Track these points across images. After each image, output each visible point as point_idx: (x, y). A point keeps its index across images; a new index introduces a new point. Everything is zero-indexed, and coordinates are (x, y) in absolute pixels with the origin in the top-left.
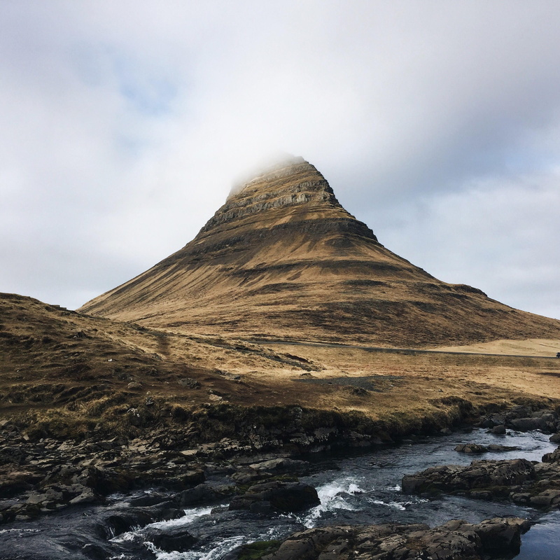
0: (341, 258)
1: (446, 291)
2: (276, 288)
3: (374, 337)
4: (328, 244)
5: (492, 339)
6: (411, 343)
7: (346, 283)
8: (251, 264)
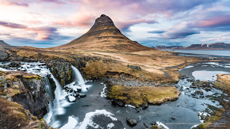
0: (115, 36)
1: (133, 42)
2: (106, 41)
3: (124, 51)
4: (113, 33)
5: (140, 51)
6: (129, 52)
7: (117, 41)
8: (100, 36)
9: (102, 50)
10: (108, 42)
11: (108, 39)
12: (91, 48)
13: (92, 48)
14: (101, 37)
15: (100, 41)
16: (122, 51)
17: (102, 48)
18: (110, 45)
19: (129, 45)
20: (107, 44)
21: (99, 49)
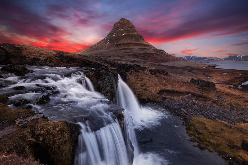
0: (137, 43)
4: (135, 39)
5: (169, 61)
6: (157, 62)
7: (140, 49)
8: (119, 43)
9: (123, 59)
10: (129, 50)
11: (128, 46)
12: (108, 56)
13: (110, 56)
14: (120, 45)
15: (119, 48)
16: (147, 61)
17: (122, 56)
18: (132, 54)
19: (155, 54)
20: (128, 52)
21: (119, 58)
